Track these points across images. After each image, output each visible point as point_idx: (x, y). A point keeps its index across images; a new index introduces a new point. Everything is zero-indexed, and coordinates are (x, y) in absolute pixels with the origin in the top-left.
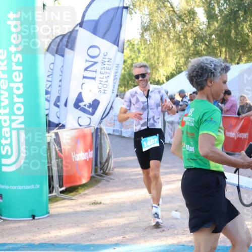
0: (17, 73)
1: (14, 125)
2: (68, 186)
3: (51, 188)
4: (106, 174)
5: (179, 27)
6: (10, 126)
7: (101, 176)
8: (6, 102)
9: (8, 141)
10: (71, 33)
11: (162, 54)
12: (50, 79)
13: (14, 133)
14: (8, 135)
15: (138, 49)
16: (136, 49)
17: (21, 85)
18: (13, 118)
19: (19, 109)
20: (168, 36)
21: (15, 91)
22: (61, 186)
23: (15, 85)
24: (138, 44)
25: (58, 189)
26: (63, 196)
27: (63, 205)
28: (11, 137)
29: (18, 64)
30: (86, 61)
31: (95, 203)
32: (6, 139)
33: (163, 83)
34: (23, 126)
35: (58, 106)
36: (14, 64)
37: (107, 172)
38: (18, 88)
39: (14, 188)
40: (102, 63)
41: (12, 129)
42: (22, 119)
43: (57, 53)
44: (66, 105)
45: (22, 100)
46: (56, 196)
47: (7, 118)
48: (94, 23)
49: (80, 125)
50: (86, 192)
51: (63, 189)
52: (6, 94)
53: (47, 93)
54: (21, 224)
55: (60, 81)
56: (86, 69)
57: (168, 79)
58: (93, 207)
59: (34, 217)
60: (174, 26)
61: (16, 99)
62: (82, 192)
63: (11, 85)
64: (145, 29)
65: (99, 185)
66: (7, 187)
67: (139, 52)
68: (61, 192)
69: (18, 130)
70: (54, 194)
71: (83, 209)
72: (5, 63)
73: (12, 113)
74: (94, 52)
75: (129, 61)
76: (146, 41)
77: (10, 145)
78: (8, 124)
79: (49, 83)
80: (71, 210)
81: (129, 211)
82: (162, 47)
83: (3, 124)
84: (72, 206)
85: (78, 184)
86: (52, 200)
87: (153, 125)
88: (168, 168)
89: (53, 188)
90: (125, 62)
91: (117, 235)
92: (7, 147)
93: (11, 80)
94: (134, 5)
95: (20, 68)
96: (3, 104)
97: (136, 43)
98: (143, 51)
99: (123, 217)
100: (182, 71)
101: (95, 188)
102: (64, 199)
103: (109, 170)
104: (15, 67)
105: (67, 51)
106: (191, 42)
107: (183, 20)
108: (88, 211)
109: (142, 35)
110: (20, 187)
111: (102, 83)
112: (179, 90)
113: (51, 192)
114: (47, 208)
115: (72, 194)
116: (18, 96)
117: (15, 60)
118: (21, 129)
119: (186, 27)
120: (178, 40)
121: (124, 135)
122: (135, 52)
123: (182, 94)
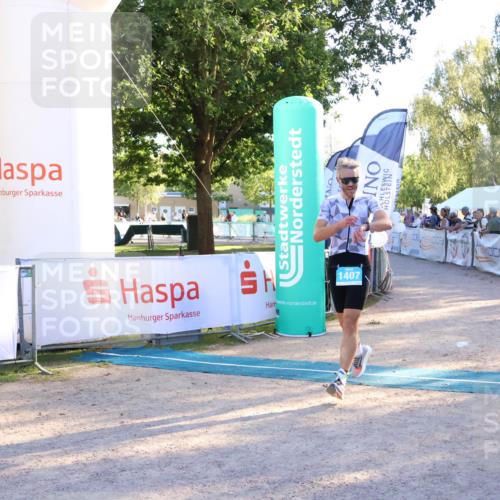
0: (296, 188)
1: (293, 240)
4: (384, 293)
5: (461, 143)
6: (289, 241)
8: (286, 217)
9: (286, 257)
10: (350, 148)
11: (444, 170)
13: (293, 248)
14: (286, 250)
15: (418, 165)
16: (415, 165)
17: (300, 200)
18: (292, 232)
19: (298, 224)
20: (450, 151)
21: (295, 206)
23: (294, 200)
24: (417, 160)
28: (289, 252)
29: (298, 179)
31: (373, 323)
32: (285, 254)
33: (445, 199)
34: (301, 241)
36: (294, 180)
38: (298, 204)
39: (290, 303)
41: (290, 244)
42: (301, 234)
45: (301, 215)
46: (332, 314)
47: (286, 232)
48: (373, 139)
52: (286, 209)
54: (298, 341)
56: (366, 186)
57: (450, 195)
58: (371, 328)
59: (310, 334)
60: (456, 143)
61: (296, 214)
63: (291, 200)
64: (425, 145)
65: (378, 304)
66: (283, 303)
67: (419, 168)
69: (296, 245)
72: (286, 178)
73: (291, 228)
74: (374, 168)
75: (409, 177)
76: (426, 157)
77: (289, 260)
78: (286, 238)
81: (409, 332)
82: (443, 163)
83: (282, 239)
87: (356, 248)
88: (449, 289)
90: (403, 178)
91: (396, 357)
92: (285, 262)
93: (290, 195)
94: (415, 121)
95: (300, 183)
96: (282, 219)
97: (416, 158)
98: (422, 167)
99: (402, 339)
100: (464, 189)
101: (373, 307)
104: (295, 183)
106: (474, 159)
107: (465, 136)
109: (422, 150)
110: (297, 304)
112: (461, 207)
113: (328, 309)
114: (324, 326)
116: (298, 211)
117: (296, 175)
118: (300, 244)
119: (468, 143)
120: (460, 157)
121: (403, 252)
122: (414, 168)
123: (465, 211)
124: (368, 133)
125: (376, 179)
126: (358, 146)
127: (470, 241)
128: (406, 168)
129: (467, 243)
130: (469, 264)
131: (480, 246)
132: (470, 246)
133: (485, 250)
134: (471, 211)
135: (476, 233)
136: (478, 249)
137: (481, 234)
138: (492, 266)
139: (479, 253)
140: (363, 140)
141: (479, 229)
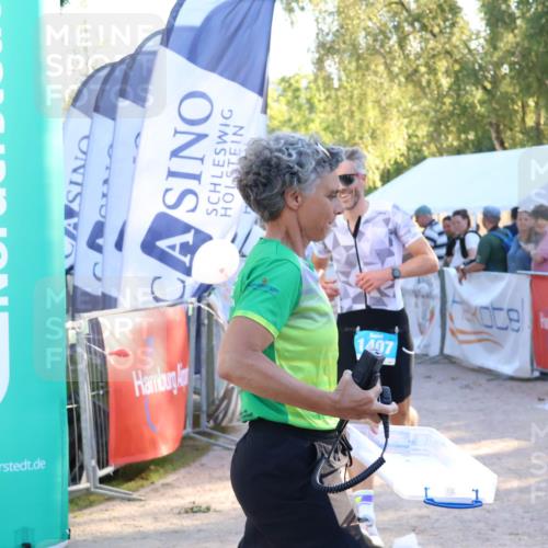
2: (123, 462)
3: (76, 470)
5: (414, 45)
7: (209, 435)
10: (133, 57)
11: (372, 114)
12: (77, 178)
15: (309, 101)
16: (303, 100)
20: (388, 67)
22: (102, 464)
24: (307, 88)
25: (94, 471)
26: (108, 490)
27: (106, 515)
30: (176, 132)
31: (193, 510)
33: (375, 188)
35: (99, 249)
37: (224, 424)
40: (220, 137)
43: (97, 109)
44: (119, 245)
46: (87, 492)
49: (157, 299)
50: (170, 478)
51: (109, 470)
53: (70, 213)
55: (106, 182)
56: (175, 153)
57: (387, 177)
58: (189, 522)
60: (402, 42)
62: (158, 479)
64: (326, 49)
65: (204, 460)
67: (312, 108)
68: (105, 480)
70: (83, 485)
71: (162, 526)
74: (195, 109)
76: (328, 79)
79: (76, 189)
80: (128, 530)
82: (372, 95)
84: (133, 518)
85: (150, 456)
86: (79, 501)
87: (379, 301)
89: (82, 468)
97: (303, 84)
98: (320, 106)
100: (424, 158)
101: (193, 469)
102: (110, 499)
103: (231, 420)
105: (123, 104)
106: (445, 82)
107: (425, 27)
108: (176, 532)
109: (320, 62)
111: (218, 188)
113: (74, 479)
114: (65, 525)
115: (132, 484)
119: (432, 43)
120: (412, 76)
122: (300, 107)
123: (423, 217)
124: (181, 21)
125: (201, 137)
126: (154, 53)
127: (437, 291)
128: (279, 109)
129: (429, 296)
130: (434, 351)
131: (462, 302)
132: (436, 304)
133: (473, 313)
134: (439, 216)
135: (451, 272)
136: (455, 311)
137: (463, 274)
138: (491, 351)
139: (459, 321)
140: (167, 35)
141: (457, 259)
